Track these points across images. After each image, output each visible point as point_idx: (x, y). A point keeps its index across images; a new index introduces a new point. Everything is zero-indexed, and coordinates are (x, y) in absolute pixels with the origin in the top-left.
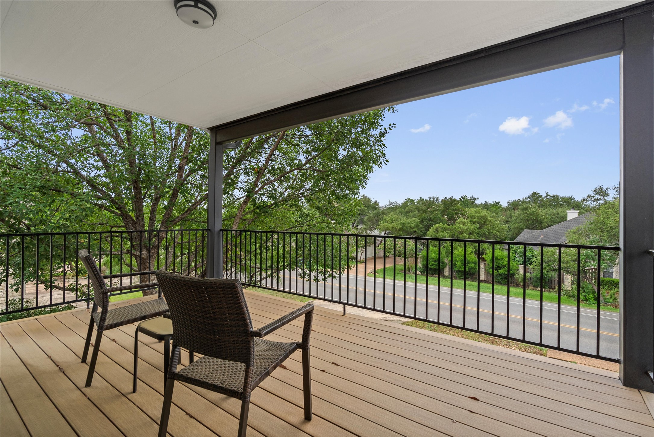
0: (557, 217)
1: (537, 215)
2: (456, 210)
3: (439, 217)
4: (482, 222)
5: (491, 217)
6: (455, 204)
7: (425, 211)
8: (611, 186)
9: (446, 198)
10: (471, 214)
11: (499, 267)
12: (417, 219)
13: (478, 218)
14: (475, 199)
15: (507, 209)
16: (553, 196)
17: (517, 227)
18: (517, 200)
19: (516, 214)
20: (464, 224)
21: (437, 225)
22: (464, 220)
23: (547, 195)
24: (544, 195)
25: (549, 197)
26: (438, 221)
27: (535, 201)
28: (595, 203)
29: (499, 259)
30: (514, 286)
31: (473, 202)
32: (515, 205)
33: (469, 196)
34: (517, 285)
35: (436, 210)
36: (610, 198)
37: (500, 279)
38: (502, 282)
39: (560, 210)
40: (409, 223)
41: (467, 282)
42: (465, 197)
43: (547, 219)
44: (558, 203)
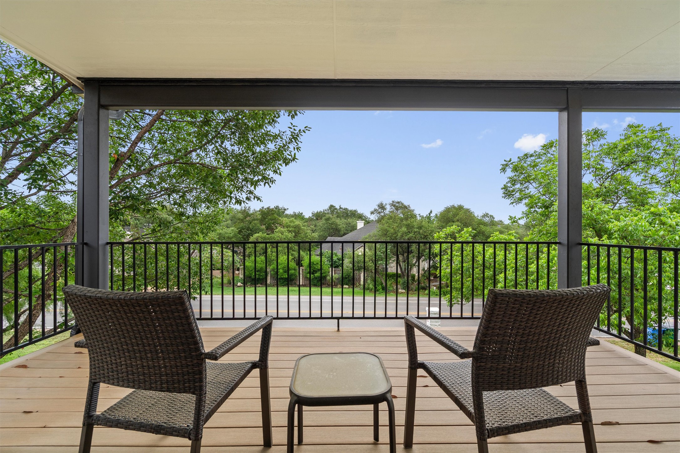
0: (349, 226)
1: (337, 225)
2: (273, 220)
3: (258, 226)
4: (297, 231)
5: (304, 226)
6: (273, 214)
7: (242, 221)
8: (388, 203)
9: (263, 208)
10: (287, 223)
11: (315, 272)
12: (236, 229)
13: (293, 227)
14: (285, 210)
15: (310, 219)
16: (344, 209)
17: (322, 235)
18: (319, 211)
19: (321, 223)
20: (282, 234)
21: (257, 235)
22: (282, 229)
23: (340, 208)
24: (338, 208)
25: (341, 210)
26: (257, 231)
27: (332, 212)
28: (378, 215)
29: (315, 264)
30: (326, 287)
31: (283, 212)
32: (318, 216)
33: (280, 206)
34: (328, 286)
35: (254, 220)
36: (387, 212)
37: (316, 281)
38: (318, 284)
39: (350, 220)
40: (226, 233)
41: (290, 288)
42: (277, 207)
43: (343, 228)
44: (347, 215)
